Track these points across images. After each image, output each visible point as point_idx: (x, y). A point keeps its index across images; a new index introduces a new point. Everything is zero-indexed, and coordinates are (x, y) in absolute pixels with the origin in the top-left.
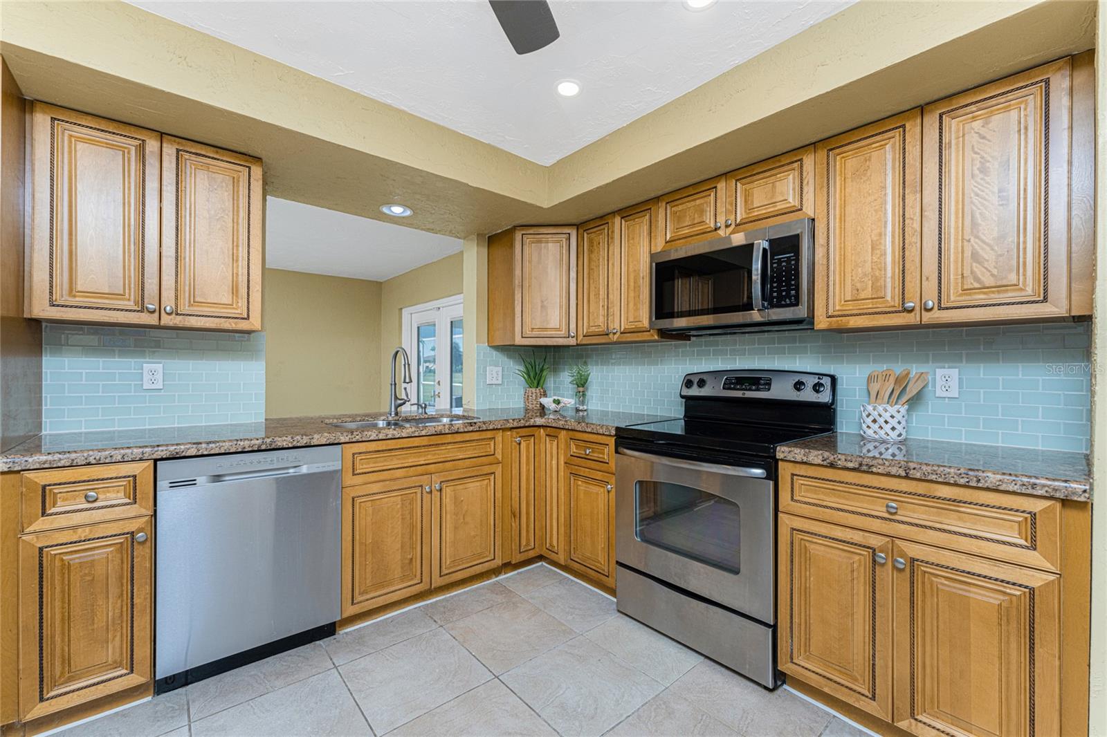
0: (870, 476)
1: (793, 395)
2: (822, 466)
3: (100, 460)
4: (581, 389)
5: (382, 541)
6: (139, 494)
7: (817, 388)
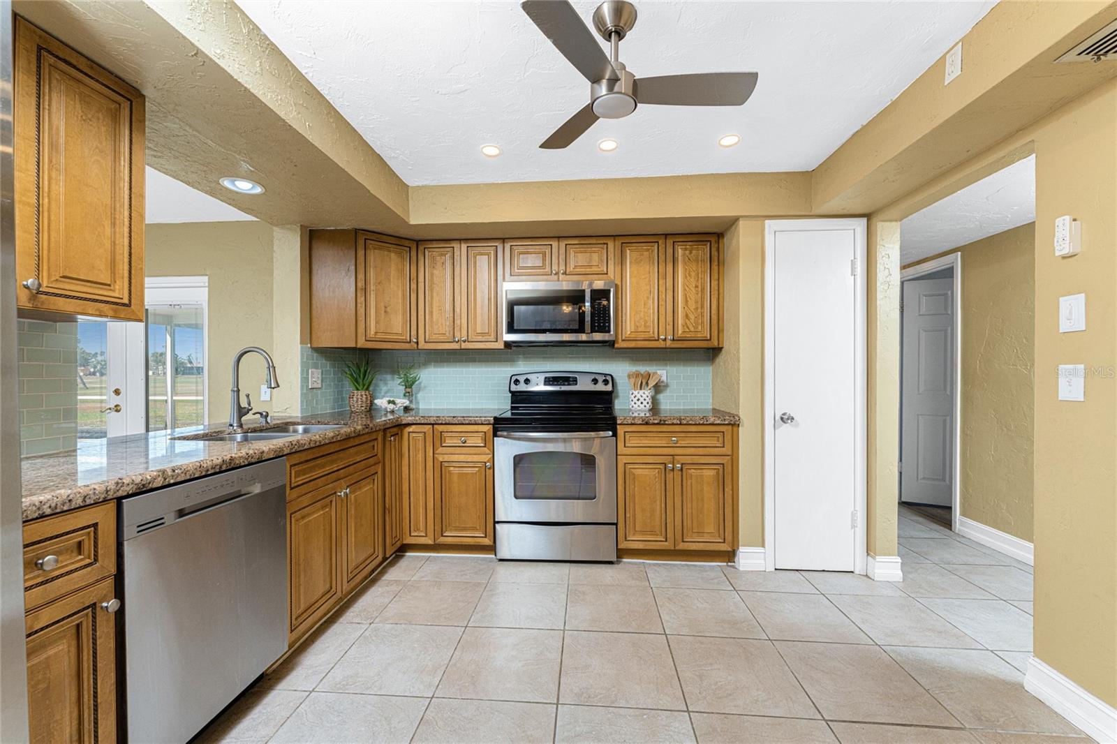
0: (665, 426)
1: (592, 387)
2: (642, 424)
3: (56, 508)
4: (408, 390)
5: (311, 557)
6: (101, 549)
7: (606, 382)
